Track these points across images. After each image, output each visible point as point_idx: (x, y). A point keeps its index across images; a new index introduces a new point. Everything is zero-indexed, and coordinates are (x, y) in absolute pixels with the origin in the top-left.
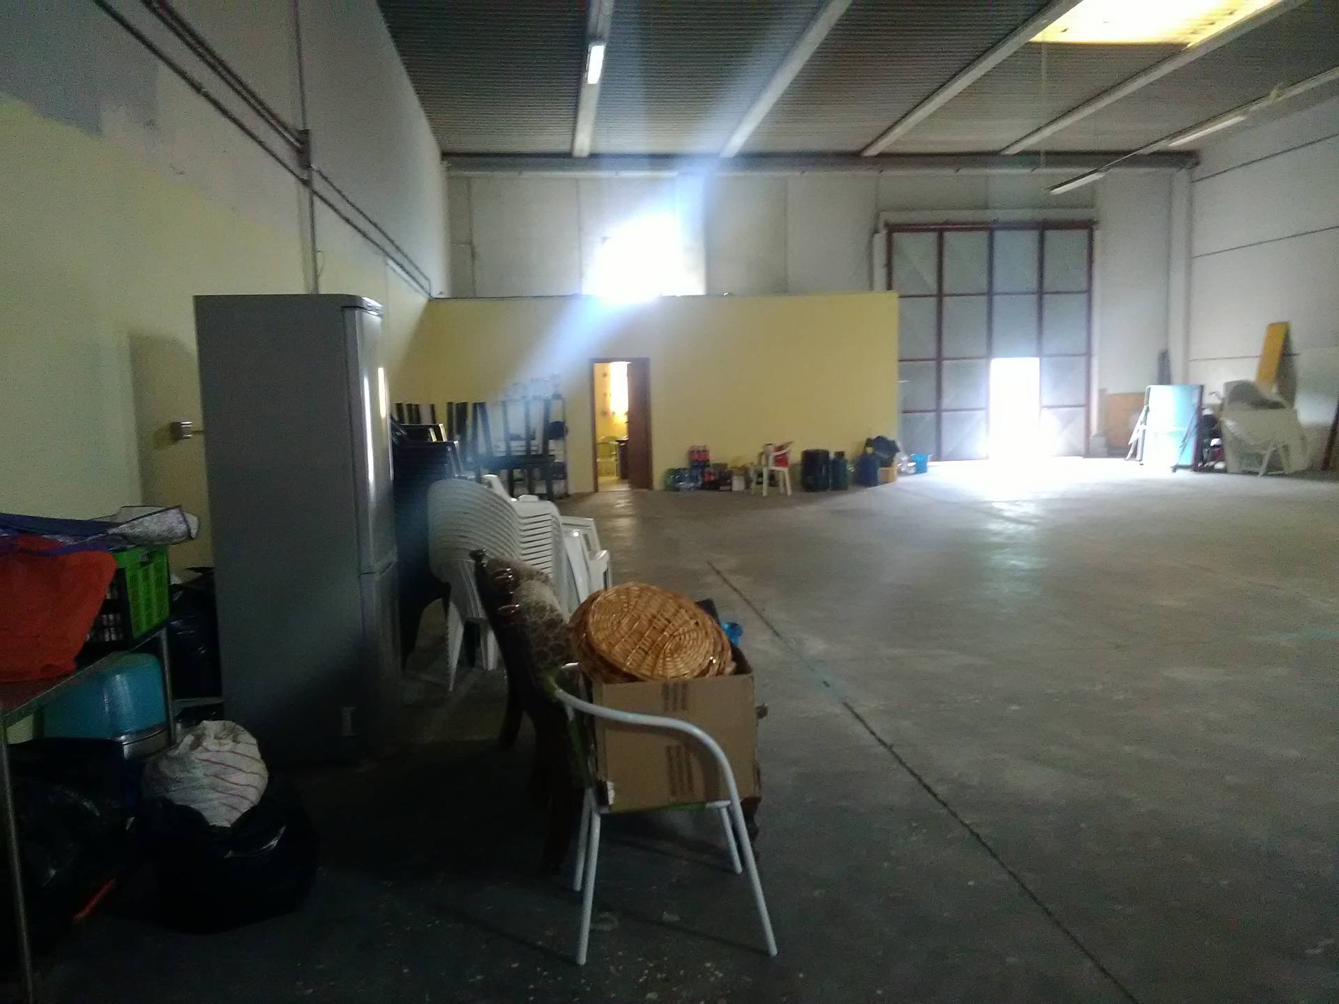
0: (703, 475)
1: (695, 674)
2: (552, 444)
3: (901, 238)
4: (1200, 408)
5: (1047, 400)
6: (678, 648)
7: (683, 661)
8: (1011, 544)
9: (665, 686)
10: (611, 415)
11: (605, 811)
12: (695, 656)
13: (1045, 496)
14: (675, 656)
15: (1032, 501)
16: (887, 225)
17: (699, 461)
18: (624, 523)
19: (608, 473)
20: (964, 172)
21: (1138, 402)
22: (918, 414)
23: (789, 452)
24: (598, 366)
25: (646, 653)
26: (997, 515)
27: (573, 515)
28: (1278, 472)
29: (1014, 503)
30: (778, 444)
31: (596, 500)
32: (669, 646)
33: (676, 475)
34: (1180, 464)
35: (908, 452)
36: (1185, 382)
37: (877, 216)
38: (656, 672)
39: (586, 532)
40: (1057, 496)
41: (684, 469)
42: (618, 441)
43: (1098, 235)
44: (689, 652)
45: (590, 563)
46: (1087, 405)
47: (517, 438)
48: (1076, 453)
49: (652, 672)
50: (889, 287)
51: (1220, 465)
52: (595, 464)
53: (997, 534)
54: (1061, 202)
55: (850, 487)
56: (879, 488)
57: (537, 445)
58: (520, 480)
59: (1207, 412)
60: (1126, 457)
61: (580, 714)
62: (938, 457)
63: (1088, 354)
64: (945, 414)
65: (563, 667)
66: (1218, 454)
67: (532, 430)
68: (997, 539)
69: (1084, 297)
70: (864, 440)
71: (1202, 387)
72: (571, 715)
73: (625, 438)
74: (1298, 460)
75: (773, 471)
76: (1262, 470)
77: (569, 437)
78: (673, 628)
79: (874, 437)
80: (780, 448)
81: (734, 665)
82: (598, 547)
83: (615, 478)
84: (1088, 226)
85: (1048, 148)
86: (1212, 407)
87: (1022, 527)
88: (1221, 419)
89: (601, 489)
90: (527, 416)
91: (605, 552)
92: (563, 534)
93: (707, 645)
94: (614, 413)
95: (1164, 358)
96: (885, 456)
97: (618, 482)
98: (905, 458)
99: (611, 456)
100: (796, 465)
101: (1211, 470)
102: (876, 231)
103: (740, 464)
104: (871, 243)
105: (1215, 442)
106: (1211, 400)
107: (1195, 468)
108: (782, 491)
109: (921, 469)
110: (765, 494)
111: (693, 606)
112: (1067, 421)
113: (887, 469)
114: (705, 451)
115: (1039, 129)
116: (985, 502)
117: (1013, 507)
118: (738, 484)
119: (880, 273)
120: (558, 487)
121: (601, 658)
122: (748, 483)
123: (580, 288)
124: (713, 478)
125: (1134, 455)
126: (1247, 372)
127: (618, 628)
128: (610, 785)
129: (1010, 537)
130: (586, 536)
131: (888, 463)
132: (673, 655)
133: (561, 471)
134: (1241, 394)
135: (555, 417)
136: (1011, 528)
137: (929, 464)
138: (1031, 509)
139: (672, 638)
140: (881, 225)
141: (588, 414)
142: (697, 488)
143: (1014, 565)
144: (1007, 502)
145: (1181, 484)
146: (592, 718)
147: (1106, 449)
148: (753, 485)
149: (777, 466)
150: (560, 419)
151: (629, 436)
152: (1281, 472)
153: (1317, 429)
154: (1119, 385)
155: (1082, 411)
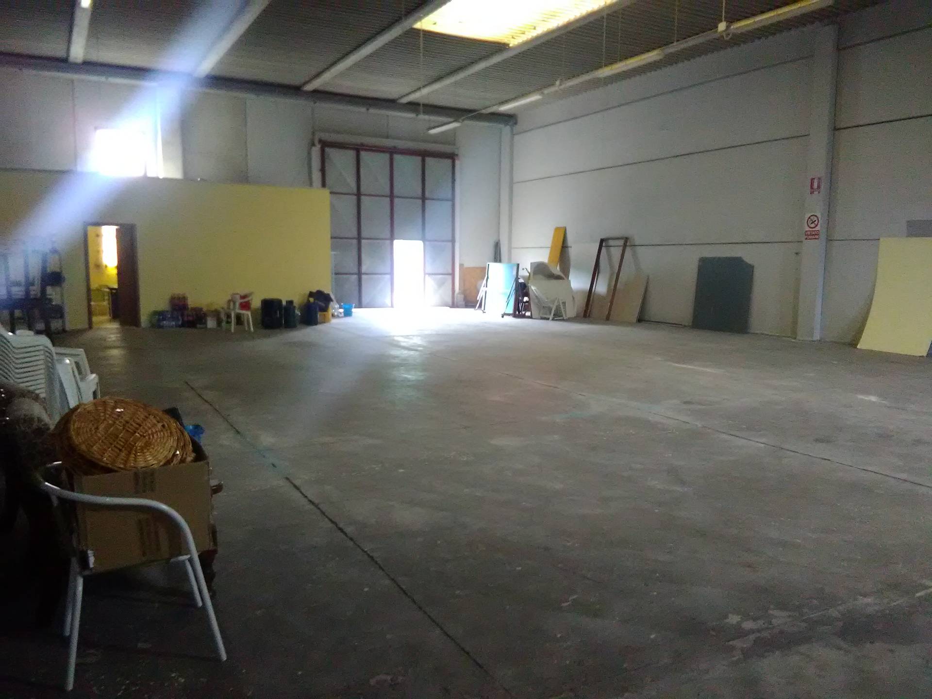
0: (182, 315)
1: (161, 464)
2: (49, 290)
3: (330, 152)
4: (517, 278)
5: (429, 269)
6: (148, 445)
7: (151, 455)
8: (404, 364)
9: (136, 475)
10: (104, 267)
11: (87, 573)
12: (162, 451)
13: (426, 332)
14: (145, 451)
15: (419, 336)
16: (320, 141)
17: (179, 305)
18: (115, 352)
19: (103, 314)
20: (372, 111)
21: (482, 273)
22: (345, 276)
23: (252, 299)
24: (90, 228)
25: (120, 450)
26: (397, 345)
27: (66, 346)
28: (560, 318)
29: (407, 337)
30: (243, 293)
31: (90, 335)
32: (139, 444)
33: (159, 317)
34: (506, 312)
35: (338, 302)
36: (509, 261)
37: (313, 134)
38: (128, 465)
39: (77, 359)
40: (434, 333)
41: (167, 311)
42: (109, 288)
43: (457, 162)
44: (156, 448)
45: (81, 384)
46: (453, 274)
47: (18, 284)
48: (446, 305)
49: (125, 465)
50: (324, 185)
51: (528, 314)
52: (89, 306)
53: (395, 357)
54: (436, 139)
55: (298, 326)
56: (319, 327)
57: (35, 290)
58: (19, 318)
59: (521, 281)
60: (475, 307)
61: (62, 500)
62: (360, 306)
63: (453, 241)
64: (364, 277)
65: (50, 465)
66: (527, 308)
67: (31, 278)
68: (396, 361)
69: (450, 203)
70: (308, 293)
71: (518, 265)
72: (55, 502)
73: (116, 286)
74: (571, 311)
75: (240, 314)
76: (551, 317)
77: (65, 285)
78: (144, 431)
79: (314, 290)
80: (243, 297)
81: (193, 455)
82: (89, 371)
83: (107, 317)
84: (452, 157)
85: (426, 102)
86: (523, 277)
87: (412, 353)
88: (529, 285)
89: (95, 326)
90: (26, 266)
91: (94, 375)
92: (56, 362)
93: (172, 442)
94: (106, 266)
95: (497, 246)
96: (322, 304)
97: (110, 321)
98: (337, 306)
99: (104, 300)
100: (258, 309)
101: (524, 316)
102: (313, 145)
103: (213, 308)
104: (309, 153)
105: (526, 299)
106: (524, 273)
107: (515, 315)
108: (247, 329)
109: (348, 313)
110: (233, 330)
111: (160, 414)
112: (441, 284)
113: (325, 313)
114: (184, 298)
115: (419, 89)
116: (390, 336)
117: (406, 340)
118: (211, 323)
119: (316, 176)
120: (55, 325)
121: (82, 456)
122: (219, 322)
123: (76, 165)
124: (191, 318)
125: (480, 306)
126: (543, 256)
127: (96, 432)
128: (90, 553)
129: (405, 359)
130: (77, 364)
131: (325, 309)
132: (143, 450)
133: (59, 312)
134: (540, 270)
135: (52, 267)
136: (405, 353)
137: (354, 310)
138: (417, 341)
139: (142, 437)
140: (316, 142)
141: (83, 267)
142: (178, 326)
143: (406, 378)
144: (402, 336)
145: (506, 325)
146: (73, 503)
147: (464, 303)
148: (224, 324)
149: (242, 310)
150: (58, 270)
151: (119, 284)
152: (562, 318)
153: (581, 292)
154: (471, 262)
155: (450, 277)
